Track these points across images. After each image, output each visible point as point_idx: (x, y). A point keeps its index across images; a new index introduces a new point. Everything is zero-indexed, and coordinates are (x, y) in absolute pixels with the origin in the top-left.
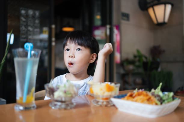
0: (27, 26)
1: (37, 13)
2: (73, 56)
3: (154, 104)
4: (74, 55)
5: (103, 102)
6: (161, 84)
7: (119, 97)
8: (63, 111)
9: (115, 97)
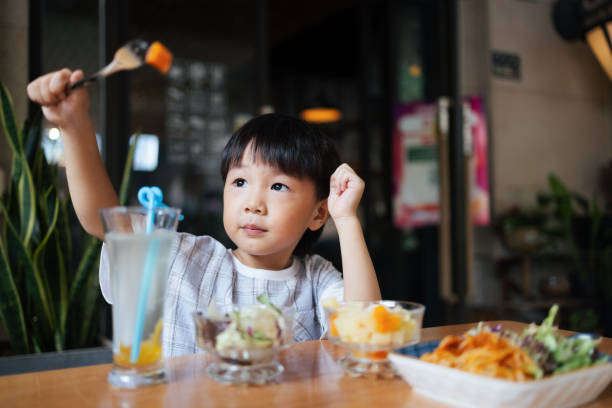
0: (186, 115)
1: (218, 74)
2: (260, 209)
3: (520, 375)
4: (263, 203)
5: (370, 366)
6: (554, 309)
7: (416, 351)
8: (245, 391)
9: (403, 352)
